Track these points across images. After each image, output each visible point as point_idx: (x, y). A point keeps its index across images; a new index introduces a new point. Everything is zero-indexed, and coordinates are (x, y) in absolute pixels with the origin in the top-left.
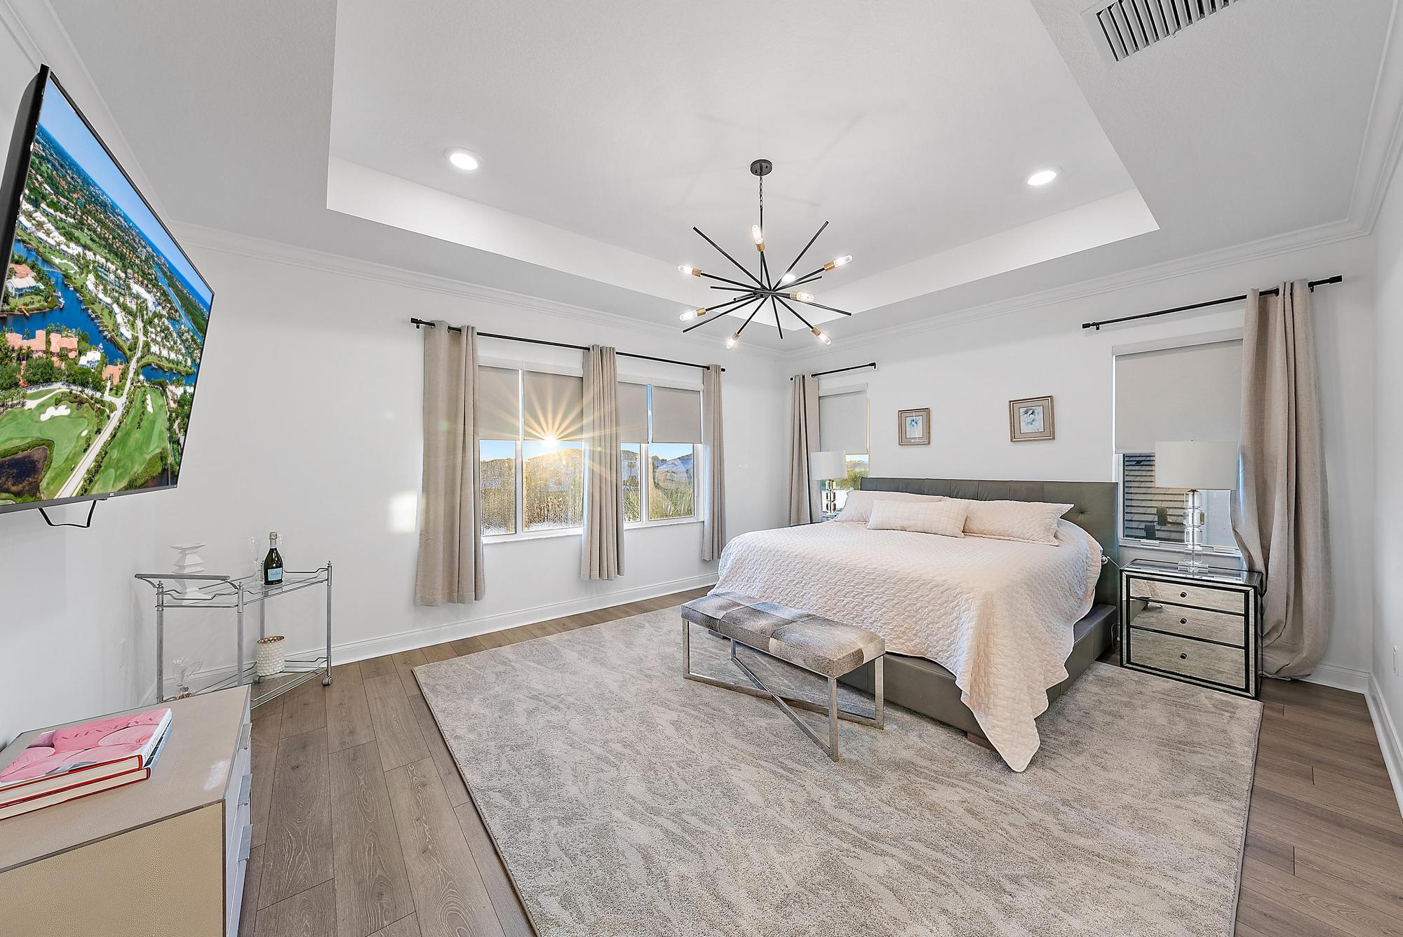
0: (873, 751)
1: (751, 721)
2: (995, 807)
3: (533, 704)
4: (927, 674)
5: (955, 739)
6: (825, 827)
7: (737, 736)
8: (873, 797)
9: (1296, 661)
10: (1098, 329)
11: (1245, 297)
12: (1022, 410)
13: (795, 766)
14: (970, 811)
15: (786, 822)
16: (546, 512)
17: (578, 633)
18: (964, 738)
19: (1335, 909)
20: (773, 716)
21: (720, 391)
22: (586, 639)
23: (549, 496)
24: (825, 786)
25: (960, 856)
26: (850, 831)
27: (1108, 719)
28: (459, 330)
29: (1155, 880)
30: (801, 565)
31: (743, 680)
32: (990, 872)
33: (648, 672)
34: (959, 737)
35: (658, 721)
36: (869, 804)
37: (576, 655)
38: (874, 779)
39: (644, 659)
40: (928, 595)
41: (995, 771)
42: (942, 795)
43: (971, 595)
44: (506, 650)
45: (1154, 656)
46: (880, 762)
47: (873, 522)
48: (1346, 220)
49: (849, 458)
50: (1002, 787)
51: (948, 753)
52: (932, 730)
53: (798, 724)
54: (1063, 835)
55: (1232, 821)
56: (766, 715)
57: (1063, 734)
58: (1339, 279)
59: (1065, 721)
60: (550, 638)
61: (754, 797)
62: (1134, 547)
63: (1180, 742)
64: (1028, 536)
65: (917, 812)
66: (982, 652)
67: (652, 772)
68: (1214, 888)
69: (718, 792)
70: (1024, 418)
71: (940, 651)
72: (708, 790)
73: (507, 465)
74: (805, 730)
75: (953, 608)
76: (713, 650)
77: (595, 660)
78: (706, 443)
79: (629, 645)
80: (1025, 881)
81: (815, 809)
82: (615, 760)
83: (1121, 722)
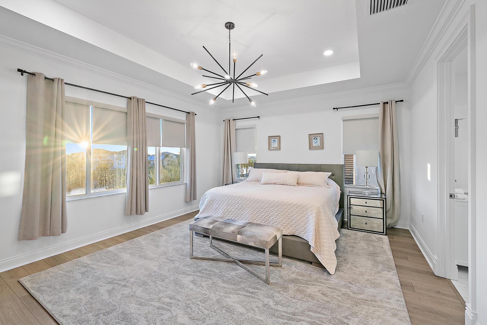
0: (281, 277)
1: (228, 274)
2: (330, 290)
3: (110, 287)
4: (297, 241)
5: (308, 266)
6: (274, 315)
7: (224, 282)
8: (288, 297)
9: (393, 221)
10: (337, 110)
11: (379, 104)
12: (313, 138)
13: (253, 290)
14: (322, 294)
15: (258, 317)
16: (104, 182)
17: (127, 244)
18: (310, 265)
19: (427, 300)
20: (236, 270)
21: (194, 124)
22: (132, 246)
23: (106, 173)
24: (268, 297)
25: (326, 313)
26: (284, 314)
27: (351, 249)
28: (53, 80)
29: (385, 305)
30: (241, 201)
31: (218, 255)
32: (338, 317)
33: (171, 259)
34: (309, 265)
35: (184, 282)
36: (287, 300)
37: (128, 256)
38: (285, 289)
39: (168, 252)
40: (296, 210)
41: (325, 275)
42: (312, 290)
43: (312, 208)
44: (85, 259)
45: (356, 225)
46: (285, 281)
47: (263, 181)
48: (404, 83)
49: (250, 155)
50: (329, 282)
51: (308, 272)
52: (299, 263)
53: (248, 271)
54: (354, 296)
55: (395, 278)
56: (234, 270)
57: (340, 257)
58: (402, 101)
59: (339, 252)
60: (111, 249)
61: (241, 310)
62: (348, 187)
63: (373, 254)
64: (319, 184)
65: (305, 299)
66: (317, 230)
67: (189, 309)
68: (399, 303)
69: (224, 311)
70: (314, 141)
71: (301, 232)
72: (219, 311)
73: (81, 157)
74: (252, 273)
75: (306, 214)
76: (201, 243)
77: (140, 257)
78: (187, 147)
79: (157, 246)
80: (349, 317)
81: (268, 308)
82: (167, 307)
83: (355, 249)
